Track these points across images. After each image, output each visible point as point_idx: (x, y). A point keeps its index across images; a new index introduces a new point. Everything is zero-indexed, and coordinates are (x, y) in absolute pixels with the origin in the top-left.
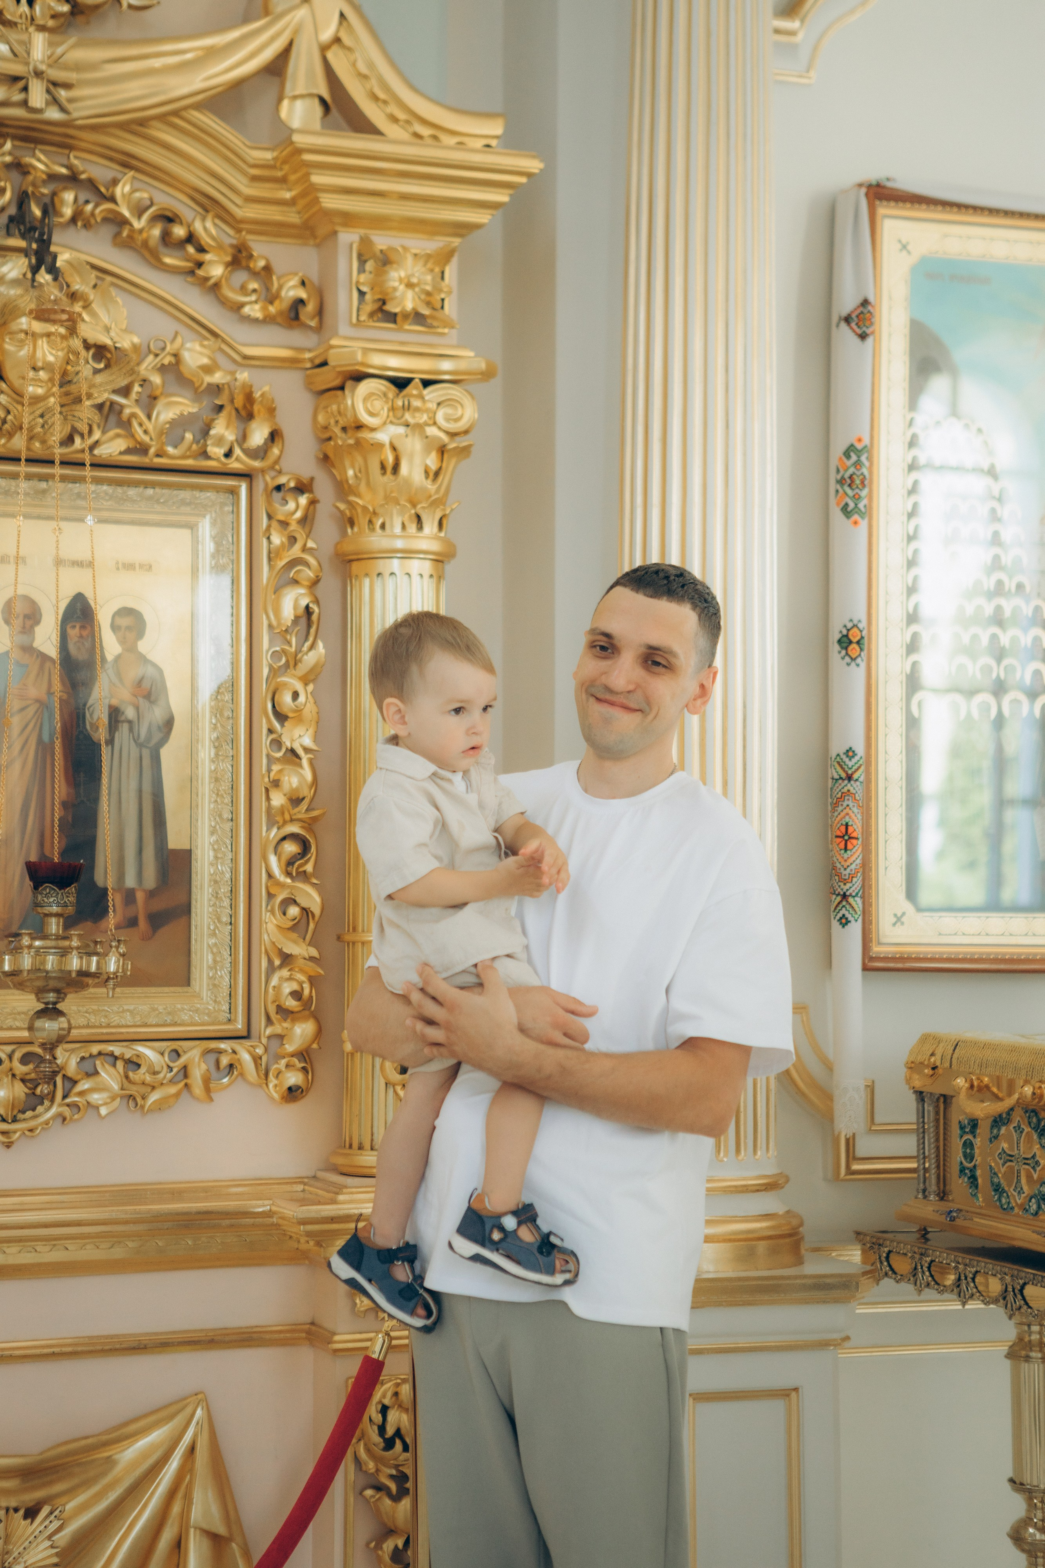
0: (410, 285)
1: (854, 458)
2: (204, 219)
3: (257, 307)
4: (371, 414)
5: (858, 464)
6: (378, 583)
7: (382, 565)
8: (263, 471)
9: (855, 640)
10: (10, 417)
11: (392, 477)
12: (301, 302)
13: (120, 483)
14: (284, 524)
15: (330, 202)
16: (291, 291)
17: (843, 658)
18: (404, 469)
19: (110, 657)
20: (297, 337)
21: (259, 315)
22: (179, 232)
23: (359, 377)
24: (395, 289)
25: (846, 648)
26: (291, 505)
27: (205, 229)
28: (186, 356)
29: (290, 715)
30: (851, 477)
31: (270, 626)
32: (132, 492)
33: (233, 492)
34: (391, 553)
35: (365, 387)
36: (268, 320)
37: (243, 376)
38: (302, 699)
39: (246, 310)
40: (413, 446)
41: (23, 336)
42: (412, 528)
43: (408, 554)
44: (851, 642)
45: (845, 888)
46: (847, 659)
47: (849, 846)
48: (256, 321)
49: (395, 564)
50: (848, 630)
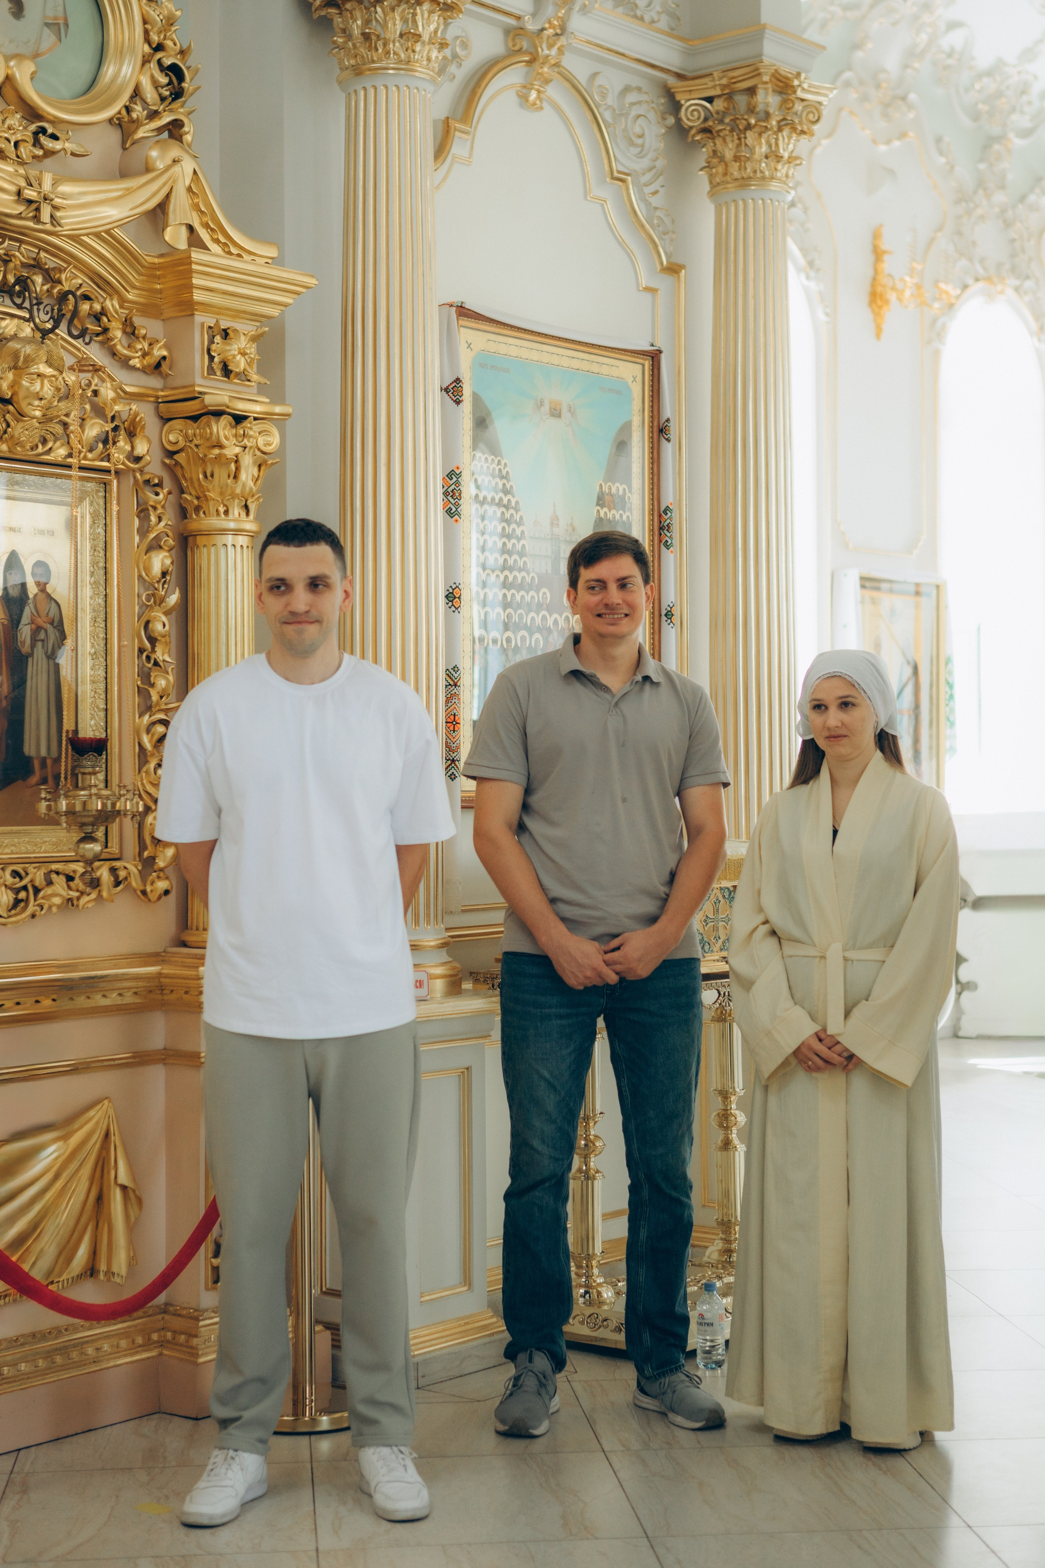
0: (244, 354)
1: (455, 479)
2: (112, 300)
3: (137, 360)
4: (227, 438)
5: (457, 483)
6: (213, 549)
7: (220, 540)
8: (134, 471)
9: (457, 596)
10: (10, 430)
11: (234, 481)
12: (164, 358)
13: (43, 474)
14: (155, 508)
15: (198, 296)
16: (159, 352)
17: (450, 608)
18: (243, 476)
19: (31, 596)
20: (154, 382)
21: (138, 366)
22: (97, 307)
23: (218, 414)
24: (234, 356)
25: (452, 601)
26: (161, 496)
27: (113, 305)
28: (102, 390)
29: (159, 638)
30: (452, 491)
31: (140, 576)
32: (48, 480)
33: (106, 484)
34: (223, 531)
35: (225, 420)
36: (144, 370)
37: (134, 407)
38: (167, 627)
39: (131, 362)
40: (247, 460)
41: (35, 376)
42: (243, 514)
43: (237, 532)
44: (455, 598)
45: (453, 755)
46: (453, 608)
47: (456, 729)
48: (138, 369)
49: (229, 539)
50: (453, 589)
